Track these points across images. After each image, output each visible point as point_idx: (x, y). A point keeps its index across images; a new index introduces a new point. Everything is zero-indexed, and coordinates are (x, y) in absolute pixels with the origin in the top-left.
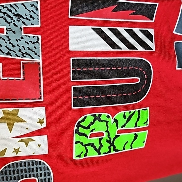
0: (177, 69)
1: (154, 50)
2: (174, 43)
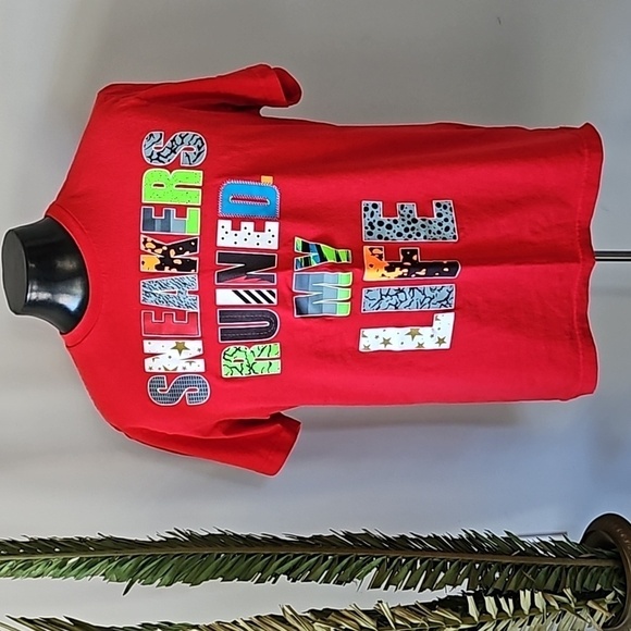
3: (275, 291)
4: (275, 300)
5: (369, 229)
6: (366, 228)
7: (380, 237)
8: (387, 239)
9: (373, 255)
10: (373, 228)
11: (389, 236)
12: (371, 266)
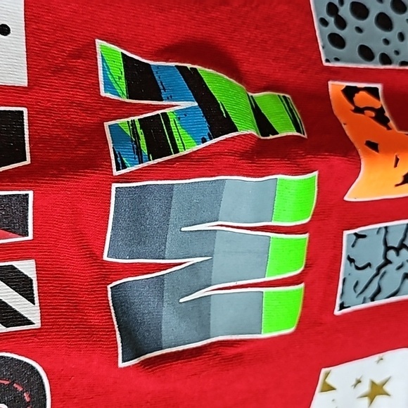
0: (121, 365)
1: (37, 324)
2: (109, 290)
3: (27, 268)
4: (31, 311)
5: (332, 28)
6: (324, 22)
7: (366, 53)
8: (385, 59)
9: (358, 110)
10: (341, 23)
11: (389, 50)
12: (373, 146)
